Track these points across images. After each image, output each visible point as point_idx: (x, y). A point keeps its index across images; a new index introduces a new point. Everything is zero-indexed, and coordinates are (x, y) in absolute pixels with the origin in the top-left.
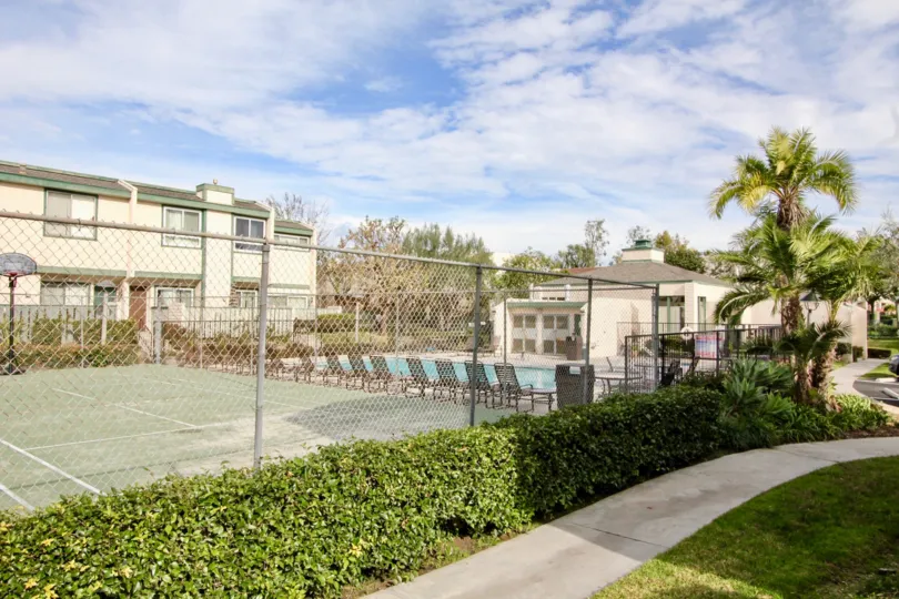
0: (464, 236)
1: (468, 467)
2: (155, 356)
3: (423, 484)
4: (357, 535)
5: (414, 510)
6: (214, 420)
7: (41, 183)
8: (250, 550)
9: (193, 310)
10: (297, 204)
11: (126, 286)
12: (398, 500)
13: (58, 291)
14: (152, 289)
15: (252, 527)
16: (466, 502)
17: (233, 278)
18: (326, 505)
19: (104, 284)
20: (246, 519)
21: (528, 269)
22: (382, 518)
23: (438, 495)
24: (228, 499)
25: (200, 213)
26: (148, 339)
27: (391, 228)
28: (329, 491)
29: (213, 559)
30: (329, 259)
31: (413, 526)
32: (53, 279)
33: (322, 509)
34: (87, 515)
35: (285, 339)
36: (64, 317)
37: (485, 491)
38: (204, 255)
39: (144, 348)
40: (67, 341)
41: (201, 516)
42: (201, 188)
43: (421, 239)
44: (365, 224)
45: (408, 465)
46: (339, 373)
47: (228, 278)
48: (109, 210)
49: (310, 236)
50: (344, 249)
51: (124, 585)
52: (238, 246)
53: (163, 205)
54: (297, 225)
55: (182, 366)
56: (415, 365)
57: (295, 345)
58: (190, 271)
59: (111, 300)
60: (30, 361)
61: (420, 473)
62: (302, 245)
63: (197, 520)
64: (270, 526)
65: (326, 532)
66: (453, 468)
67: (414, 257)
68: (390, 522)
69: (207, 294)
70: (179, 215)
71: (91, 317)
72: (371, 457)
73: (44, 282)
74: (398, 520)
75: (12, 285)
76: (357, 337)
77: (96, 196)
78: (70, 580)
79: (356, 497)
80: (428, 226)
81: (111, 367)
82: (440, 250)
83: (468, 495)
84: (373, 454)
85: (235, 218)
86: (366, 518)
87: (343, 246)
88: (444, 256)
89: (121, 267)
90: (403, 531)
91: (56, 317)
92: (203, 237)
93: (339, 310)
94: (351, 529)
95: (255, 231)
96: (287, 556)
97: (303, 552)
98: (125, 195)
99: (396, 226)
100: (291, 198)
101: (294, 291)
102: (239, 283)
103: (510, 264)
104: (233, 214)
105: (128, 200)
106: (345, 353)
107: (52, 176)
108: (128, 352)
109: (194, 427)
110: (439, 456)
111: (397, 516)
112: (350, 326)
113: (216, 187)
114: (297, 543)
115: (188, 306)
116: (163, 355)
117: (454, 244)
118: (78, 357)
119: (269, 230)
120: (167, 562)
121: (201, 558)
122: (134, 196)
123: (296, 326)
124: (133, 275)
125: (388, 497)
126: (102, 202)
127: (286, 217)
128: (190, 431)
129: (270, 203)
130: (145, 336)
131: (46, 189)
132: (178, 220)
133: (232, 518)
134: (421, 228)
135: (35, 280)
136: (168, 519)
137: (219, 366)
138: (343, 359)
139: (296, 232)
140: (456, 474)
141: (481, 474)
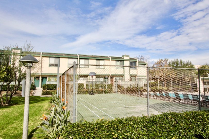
0: (185, 61)
1: (202, 121)
2: (116, 92)
3: (190, 124)
4: (174, 135)
5: (188, 131)
6: (132, 106)
7: (95, 58)
8: (150, 134)
9: (122, 82)
10: (142, 58)
11: (110, 78)
12: (183, 128)
13: (98, 79)
14: (114, 78)
15: (151, 129)
16: (202, 131)
17: (130, 75)
18: (166, 126)
19: (107, 77)
20: (149, 127)
21: (206, 69)
22: (180, 131)
23: (194, 128)
24: (145, 122)
25: (123, 61)
26: (115, 88)
27: (165, 61)
28: (167, 123)
29: (143, 135)
30: (150, 69)
31: (188, 135)
32: (98, 76)
33: (165, 127)
34: (120, 122)
35: (142, 88)
36: (100, 84)
37: (207, 129)
38: (124, 70)
39: (114, 90)
40: (100, 88)
41: (140, 125)
42: (123, 56)
43: (173, 63)
44: (159, 61)
45: (186, 119)
46: (156, 96)
47: (129, 75)
48: (107, 62)
49: (146, 65)
50: (154, 67)
51: (127, 137)
52: (131, 68)
53: (116, 60)
54: (143, 62)
55: (121, 94)
56: (177, 95)
57: (144, 89)
58: (122, 74)
59: (107, 80)
60: (95, 92)
61: (189, 121)
62: (144, 67)
63: (140, 126)
64: (154, 130)
65: (166, 133)
66: (198, 121)
67: (172, 68)
68: (182, 133)
69: (125, 78)
70: (119, 62)
71: (104, 84)
72: (176, 116)
73: (96, 77)
74: (184, 133)
75: (92, 78)
76: (159, 88)
77: (104, 60)
78: (119, 134)
79: (173, 126)
80: (175, 60)
81: (108, 94)
82: (179, 66)
83: (203, 129)
84: (176, 115)
85: (130, 62)
86: (176, 131)
87: (153, 66)
88: (180, 67)
89: (109, 74)
90: (185, 136)
91: (98, 84)
92: (124, 67)
93: (154, 81)
94: (172, 133)
95: (134, 64)
96: (158, 137)
97: (162, 137)
98: (109, 59)
99: (166, 60)
100: (141, 56)
101: (144, 77)
102: (132, 76)
103: (200, 68)
104: (129, 61)
105: (109, 60)
106: (158, 91)
107: (97, 57)
108: (111, 91)
109: (128, 107)
110: (194, 118)
111: (183, 132)
112: (157, 85)
113: (126, 56)
114: (160, 134)
115: (121, 81)
116: (118, 92)
117: (183, 64)
118: (103, 92)
119: (137, 64)
120: (135, 134)
121: (141, 134)
122: (111, 59)
123: (144, 85)
124: (111, 75)
125: (181, 126)
126: (105, 61)
127: (140, 61)
128: (127, 108)
129: (136, 58)
130: (114, 87)
131: (96, 59)
132: (119, 63)
133: (147, 126)
134: (173, 60)
135: (95, 77)
136: (135, 125)
137: (129, 94)
138: (158, 93)
139: (143, 64)
140: (199, 123)
141: (206, 124)
